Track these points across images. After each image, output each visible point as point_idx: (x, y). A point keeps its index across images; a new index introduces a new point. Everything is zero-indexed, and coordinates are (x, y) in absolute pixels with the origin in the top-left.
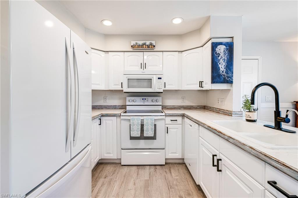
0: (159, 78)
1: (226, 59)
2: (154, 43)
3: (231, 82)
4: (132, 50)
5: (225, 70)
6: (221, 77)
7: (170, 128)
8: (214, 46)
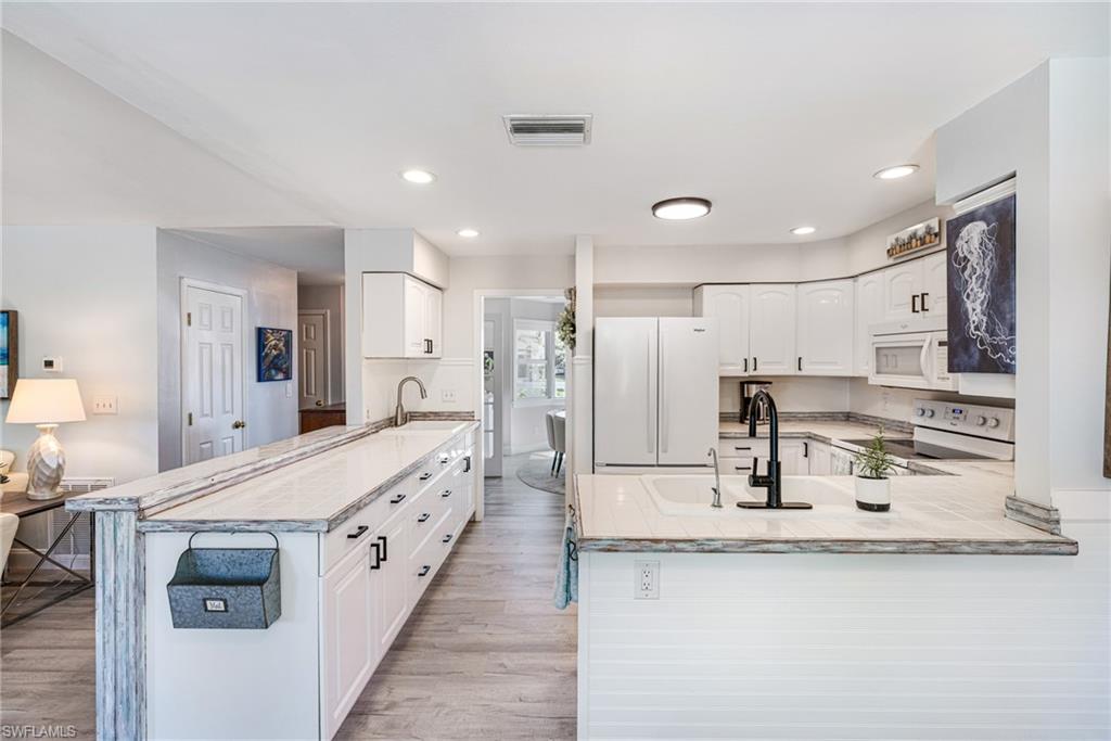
0: (941, 343)
1: (988, 273)
2: (935, 224)
3: (1009, 369)
4: (891, 261)
5: (985, 319)
6: (973, 349)
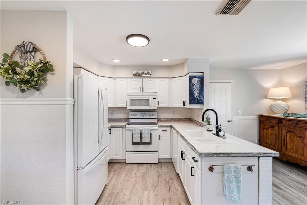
0: (154, 99)
1: (199, 87)
2: (150, 72)
3: (203, 104)
4: (134, 77)
5: (198, 95)
7: (162, 136)
8: (191, 78)
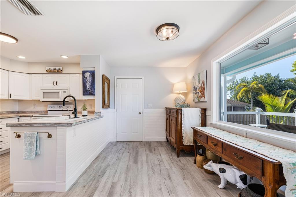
0: (64, 92)
1: (91, 81)
2: (61, 68)
3: (94, 95)
6: (88, 91)
8: (84, 73)
